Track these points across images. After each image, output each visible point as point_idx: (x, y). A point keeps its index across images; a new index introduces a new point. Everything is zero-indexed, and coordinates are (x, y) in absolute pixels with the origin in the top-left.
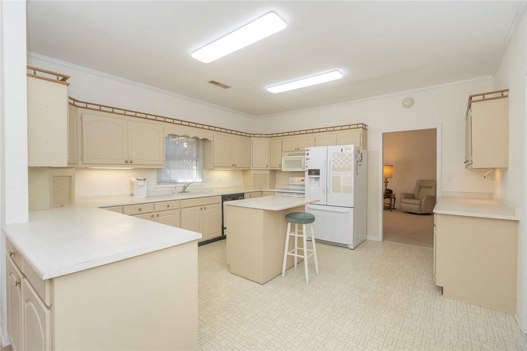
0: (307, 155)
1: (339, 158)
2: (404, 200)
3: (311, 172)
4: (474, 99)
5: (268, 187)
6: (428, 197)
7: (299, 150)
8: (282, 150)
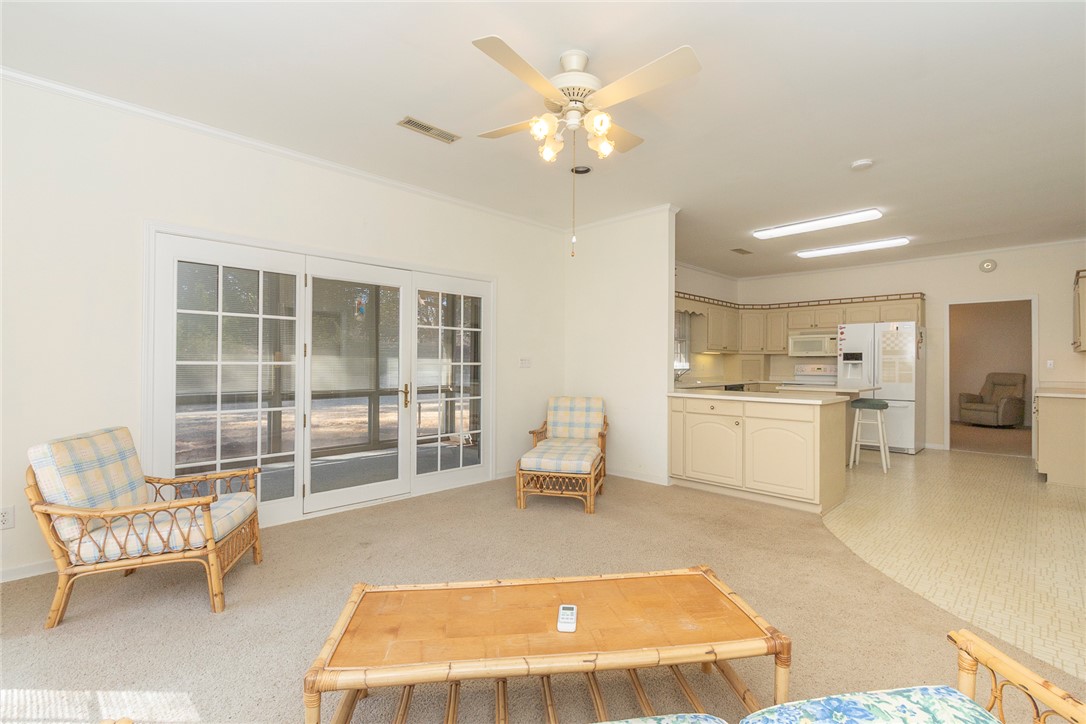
0: (842, 333)
1: (893, 339)
2: (964, 405)
3: (848, 357)
4: (1081, 274)
5: (762, 378)
6: (1011, 399)
7: (817, 327)
8: (788, 326)
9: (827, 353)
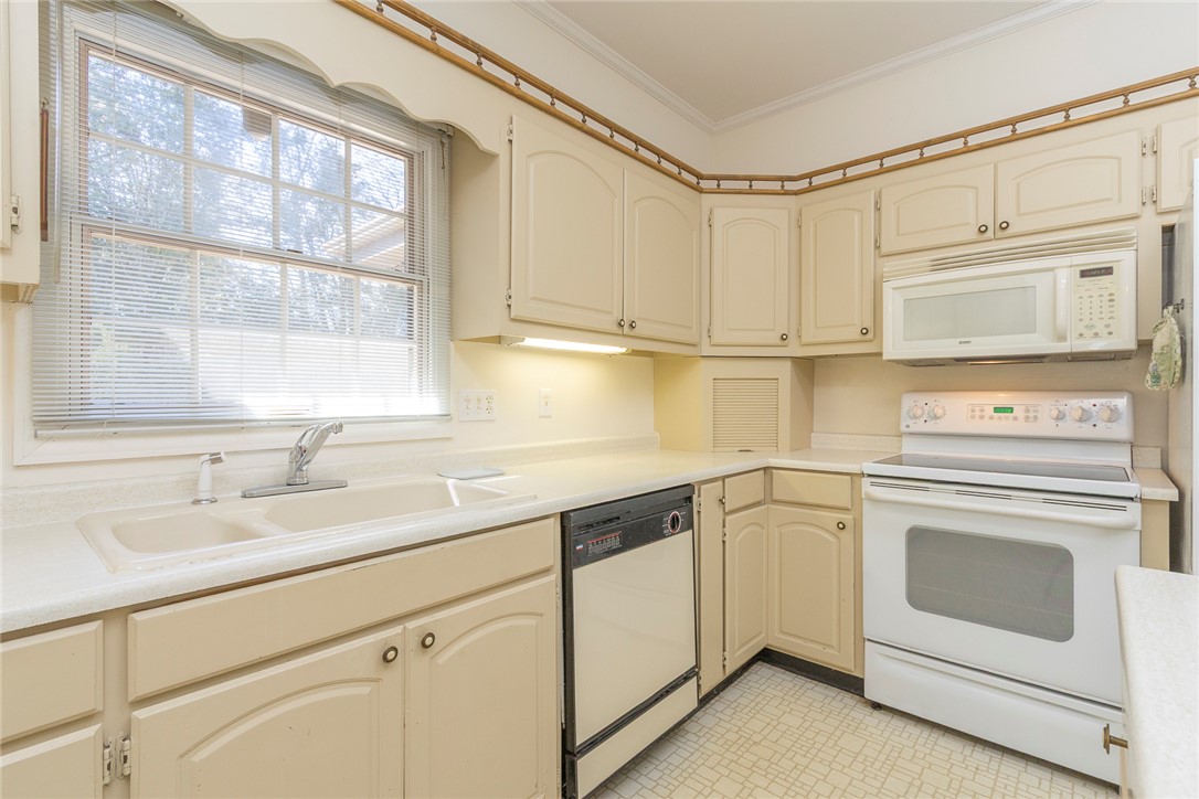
7: (1009, 232)
8: (877, 247)
9: (1062, 338)
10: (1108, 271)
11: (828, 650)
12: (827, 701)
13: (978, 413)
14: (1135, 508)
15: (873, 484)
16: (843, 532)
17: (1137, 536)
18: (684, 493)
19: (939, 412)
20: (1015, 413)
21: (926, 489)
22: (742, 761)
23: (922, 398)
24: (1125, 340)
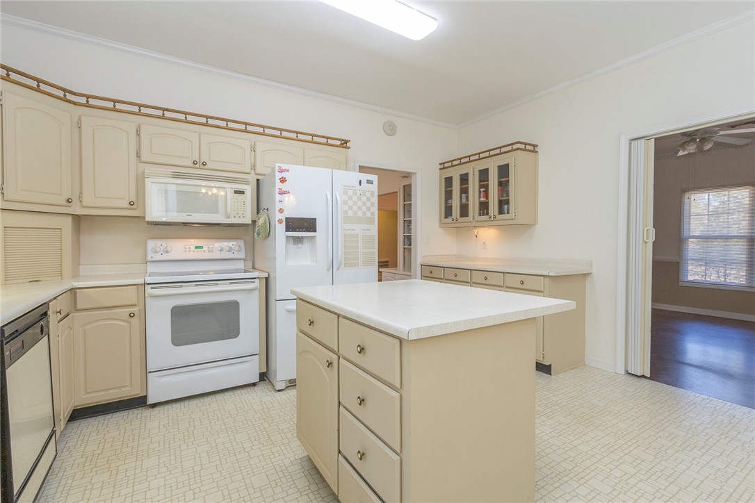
1: (355, 198)
7: (206, 167)
8: (138, 156)
9: (228, 217)
10: (243, 193)
11: (123, 389)
12: (125, 417)
13: (187, 250)
14: (257, 281)
15: (152, 288)
16: (133, 318)
17: (258, 291)
18: (41, 311)
19: (169, 249)
20: (204, 249)
21: (181, 286)
22: (86, 472)
23: (158, 243)
24: (248, 220)
